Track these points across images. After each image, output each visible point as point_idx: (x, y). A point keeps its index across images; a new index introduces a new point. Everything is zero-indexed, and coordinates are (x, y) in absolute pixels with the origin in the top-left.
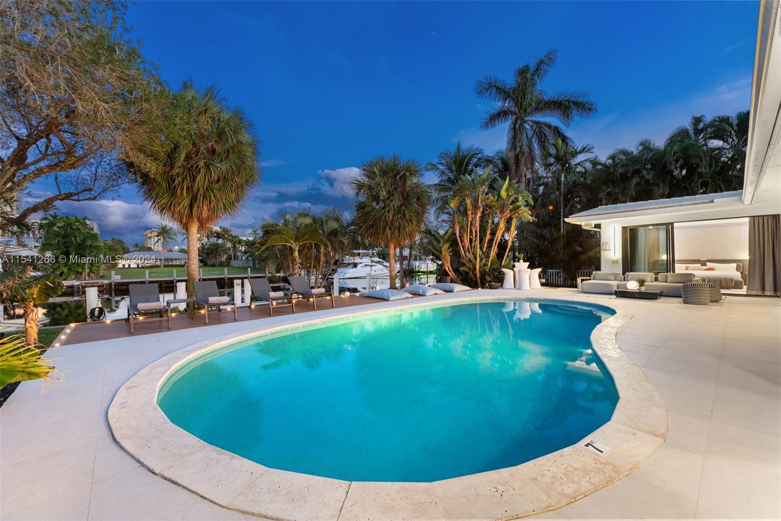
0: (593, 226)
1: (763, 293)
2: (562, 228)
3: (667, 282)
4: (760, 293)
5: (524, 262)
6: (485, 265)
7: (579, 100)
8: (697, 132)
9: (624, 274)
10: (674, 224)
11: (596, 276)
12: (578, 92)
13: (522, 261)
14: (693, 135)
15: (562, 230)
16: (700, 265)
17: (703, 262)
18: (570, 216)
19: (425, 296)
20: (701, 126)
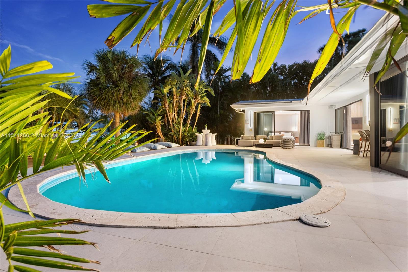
0: (242, 111)
1: (304, 144)
2: (219, 112)
3: (273, 140)
4: (303, 144)
5: (207, 129)
6: (185, 131)
7: (225, 41)
8: (275, 70)
9: (255, 136)
10: (275, 112)
11: (243, 138)
12: (224, 37)
13: (206, 129)
14: (273, 71)
15: (219, 113)
16: (278, 133)
17: (280, 132)
18: (233, 104)
19: (157, 149)
20: (276, 67)
